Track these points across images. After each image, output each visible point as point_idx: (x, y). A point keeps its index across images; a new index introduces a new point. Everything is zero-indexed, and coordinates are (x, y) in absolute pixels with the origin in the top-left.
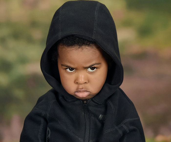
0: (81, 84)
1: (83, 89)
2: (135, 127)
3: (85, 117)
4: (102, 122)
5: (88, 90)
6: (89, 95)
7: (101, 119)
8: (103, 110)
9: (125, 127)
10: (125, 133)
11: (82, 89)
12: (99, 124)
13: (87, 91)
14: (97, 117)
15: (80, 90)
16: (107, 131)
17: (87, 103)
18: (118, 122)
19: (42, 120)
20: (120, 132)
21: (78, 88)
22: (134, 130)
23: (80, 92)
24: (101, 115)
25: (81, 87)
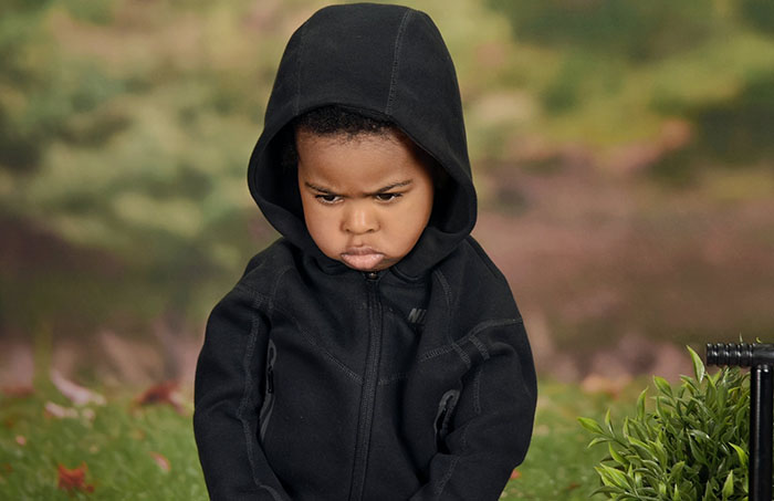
0: (359, 234)
1: (364, 248)
2: (505, 345)
3: (368, 316)
4: (417, 330)
5: (377, 250)
6: (381, 262)
7: (413, 321)
8: (420, 295)
9: (479, 345)
10: (477, 361)
11: (362, 246)
12: (408, 335)
13: (376, 253)
14: (404, 315)
15: (355, 248)
16: (429, 354)
17: (377, 278)
18: (461, 331)
19: (256, 320)
20: (465, 358)
21: (349, 245)
22: (504, 353)
23: (355, 253)
24: (414, 310)
25: (357, 240)
